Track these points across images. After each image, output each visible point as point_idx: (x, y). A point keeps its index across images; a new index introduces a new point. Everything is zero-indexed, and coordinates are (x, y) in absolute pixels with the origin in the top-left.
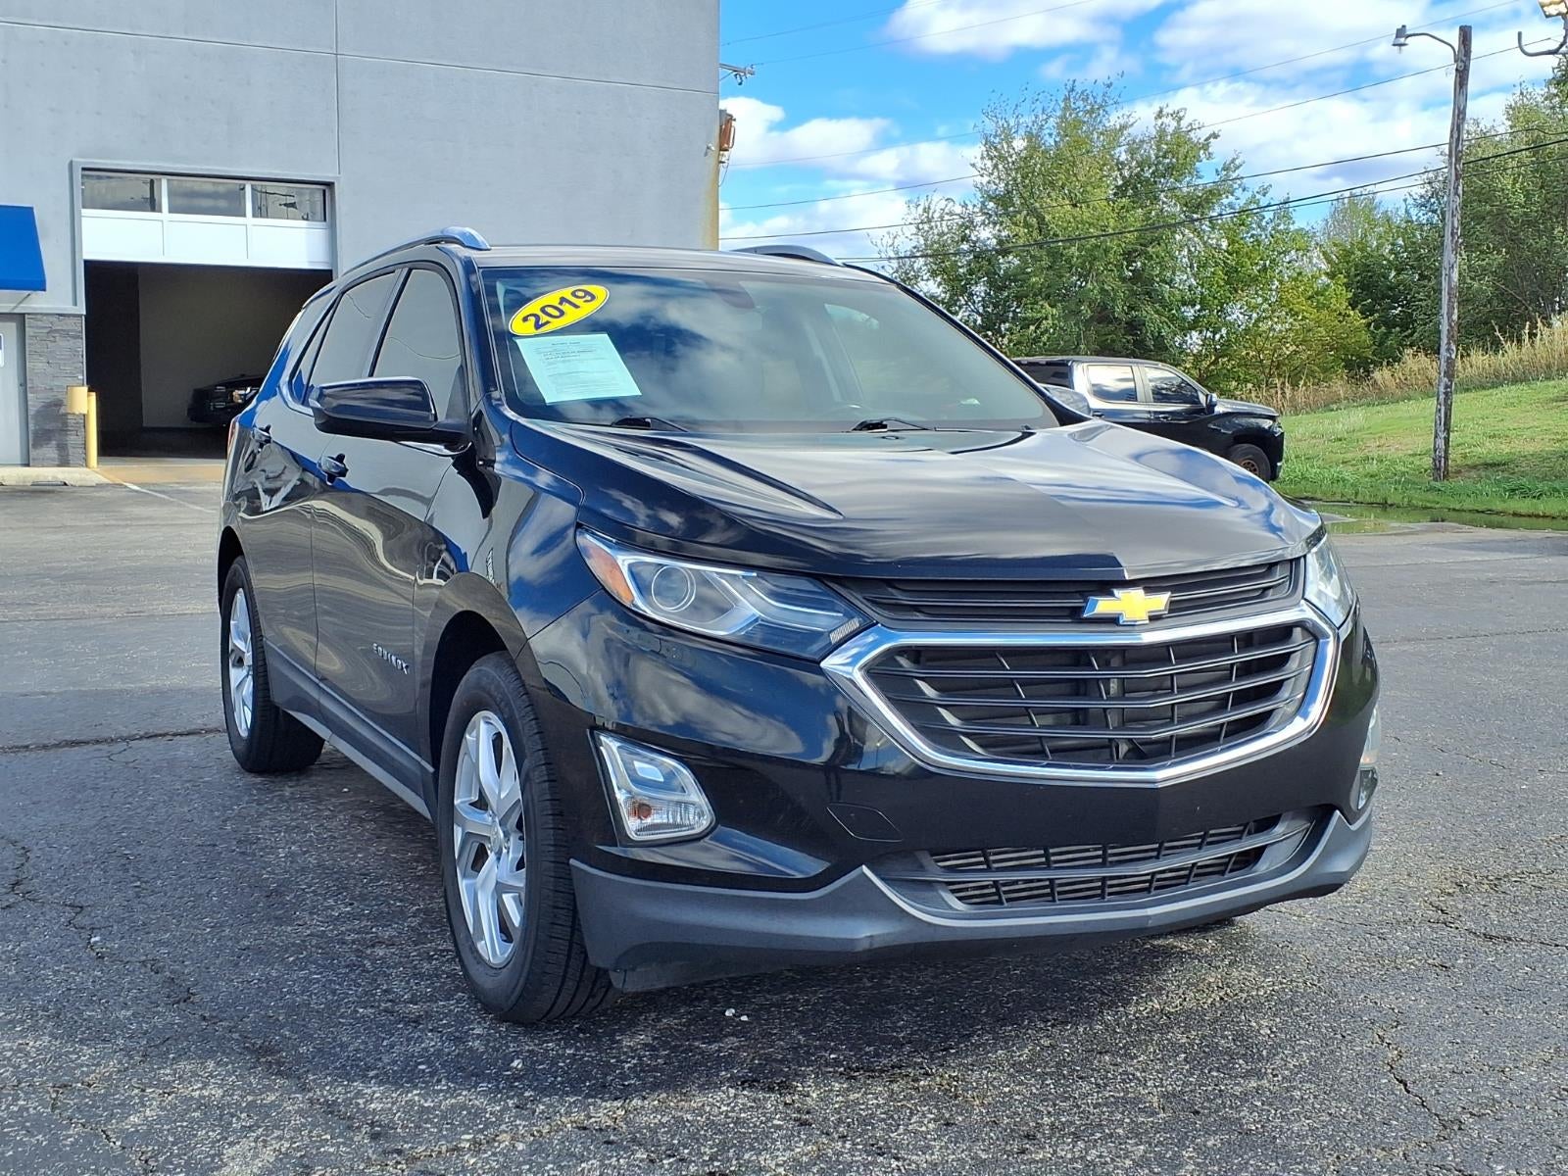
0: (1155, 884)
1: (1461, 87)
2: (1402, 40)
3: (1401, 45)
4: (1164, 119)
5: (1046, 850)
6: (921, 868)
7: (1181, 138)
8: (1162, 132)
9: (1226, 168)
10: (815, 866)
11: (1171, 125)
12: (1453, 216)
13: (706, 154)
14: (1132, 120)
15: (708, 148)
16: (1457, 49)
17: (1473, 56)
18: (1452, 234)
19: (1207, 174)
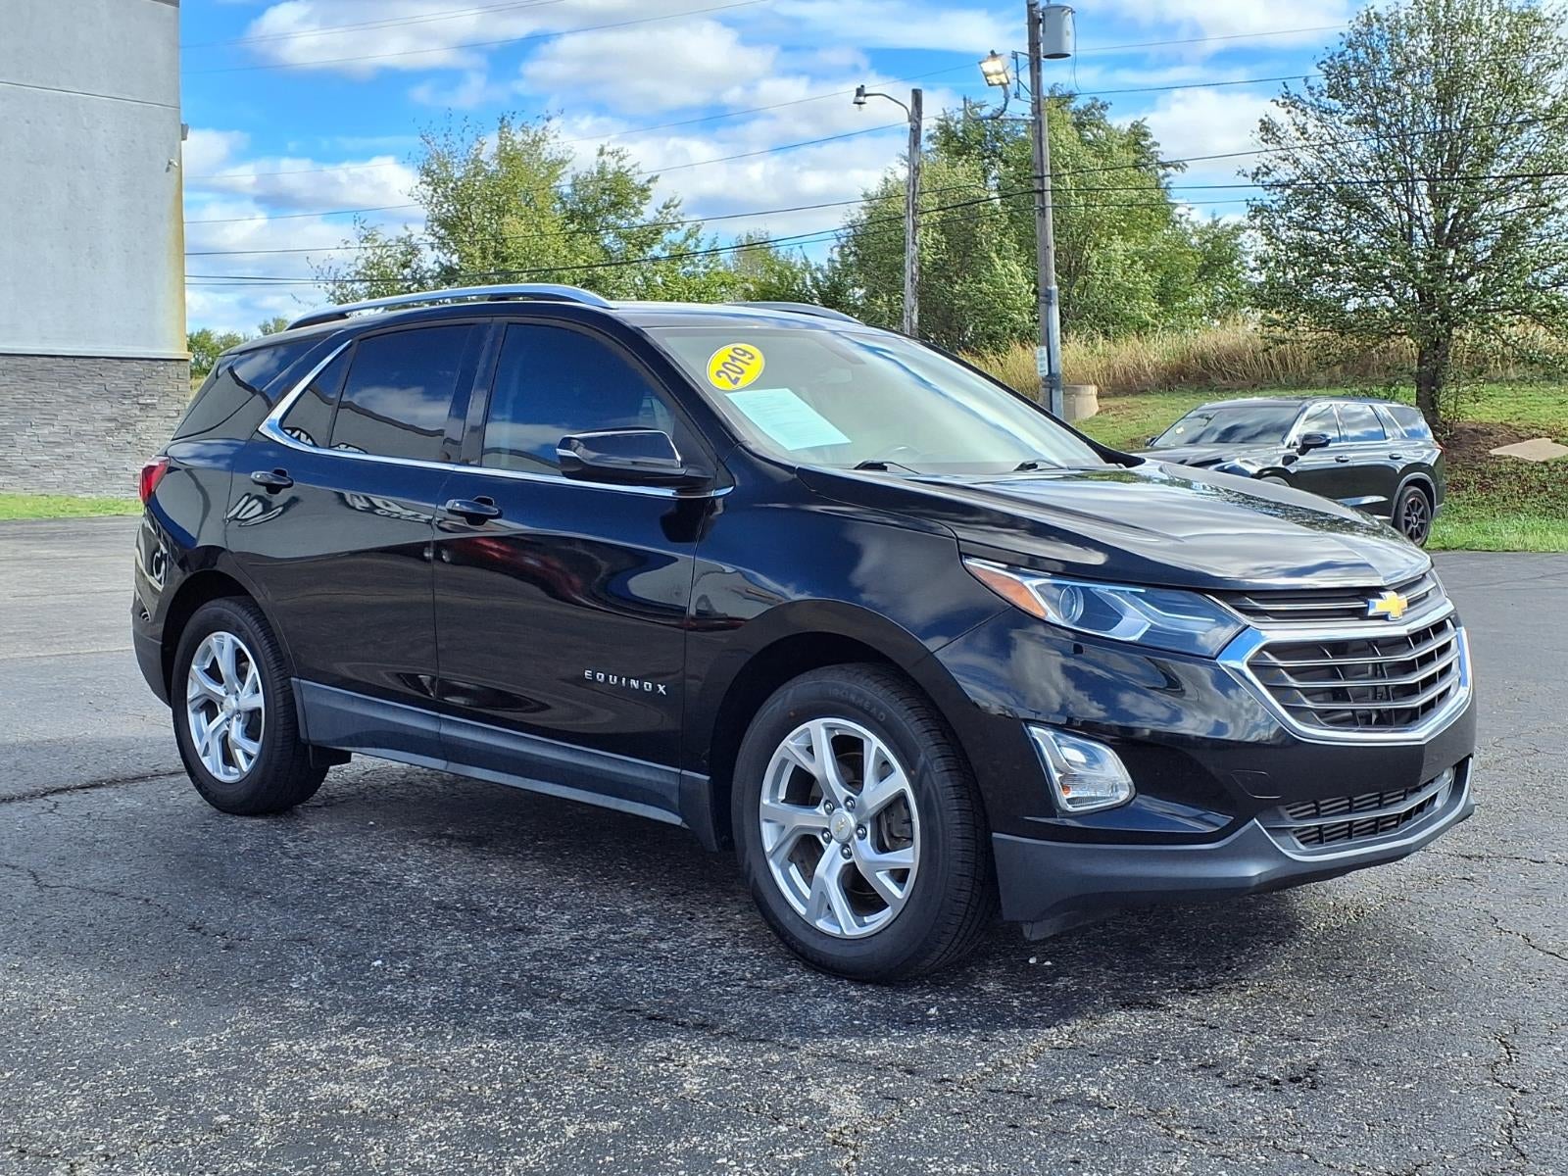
0: (1380, 827)
1: (915, 145)
2: (861, 99)
3: (860, 103)
4: (605, 157)
5: (1350, 798)
6: (1281, 818)
7: (620, 176)
8: (602, 171)
9: (666, 207)
10: (1224, 820)
11: (612, 165)
12: (912, 263)
13: (168, 170)
14: (571, 155)
15: (170, 163)
16: (910, 110)
17: (923, 116)
18: (912, 280)
19: (649, 213)
